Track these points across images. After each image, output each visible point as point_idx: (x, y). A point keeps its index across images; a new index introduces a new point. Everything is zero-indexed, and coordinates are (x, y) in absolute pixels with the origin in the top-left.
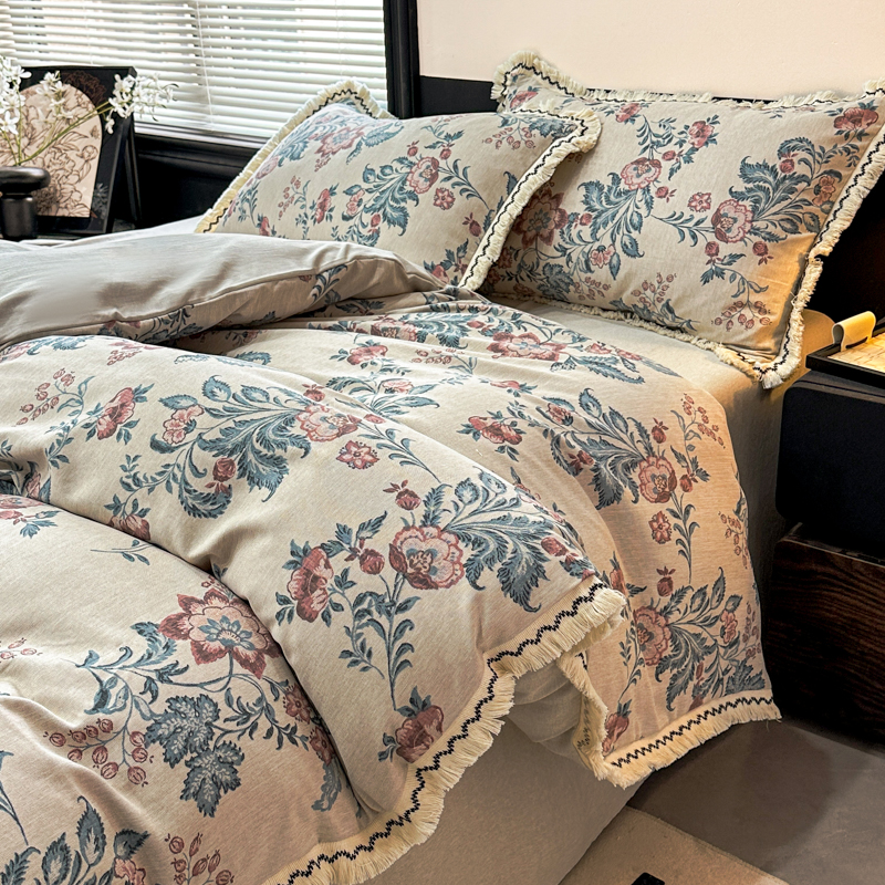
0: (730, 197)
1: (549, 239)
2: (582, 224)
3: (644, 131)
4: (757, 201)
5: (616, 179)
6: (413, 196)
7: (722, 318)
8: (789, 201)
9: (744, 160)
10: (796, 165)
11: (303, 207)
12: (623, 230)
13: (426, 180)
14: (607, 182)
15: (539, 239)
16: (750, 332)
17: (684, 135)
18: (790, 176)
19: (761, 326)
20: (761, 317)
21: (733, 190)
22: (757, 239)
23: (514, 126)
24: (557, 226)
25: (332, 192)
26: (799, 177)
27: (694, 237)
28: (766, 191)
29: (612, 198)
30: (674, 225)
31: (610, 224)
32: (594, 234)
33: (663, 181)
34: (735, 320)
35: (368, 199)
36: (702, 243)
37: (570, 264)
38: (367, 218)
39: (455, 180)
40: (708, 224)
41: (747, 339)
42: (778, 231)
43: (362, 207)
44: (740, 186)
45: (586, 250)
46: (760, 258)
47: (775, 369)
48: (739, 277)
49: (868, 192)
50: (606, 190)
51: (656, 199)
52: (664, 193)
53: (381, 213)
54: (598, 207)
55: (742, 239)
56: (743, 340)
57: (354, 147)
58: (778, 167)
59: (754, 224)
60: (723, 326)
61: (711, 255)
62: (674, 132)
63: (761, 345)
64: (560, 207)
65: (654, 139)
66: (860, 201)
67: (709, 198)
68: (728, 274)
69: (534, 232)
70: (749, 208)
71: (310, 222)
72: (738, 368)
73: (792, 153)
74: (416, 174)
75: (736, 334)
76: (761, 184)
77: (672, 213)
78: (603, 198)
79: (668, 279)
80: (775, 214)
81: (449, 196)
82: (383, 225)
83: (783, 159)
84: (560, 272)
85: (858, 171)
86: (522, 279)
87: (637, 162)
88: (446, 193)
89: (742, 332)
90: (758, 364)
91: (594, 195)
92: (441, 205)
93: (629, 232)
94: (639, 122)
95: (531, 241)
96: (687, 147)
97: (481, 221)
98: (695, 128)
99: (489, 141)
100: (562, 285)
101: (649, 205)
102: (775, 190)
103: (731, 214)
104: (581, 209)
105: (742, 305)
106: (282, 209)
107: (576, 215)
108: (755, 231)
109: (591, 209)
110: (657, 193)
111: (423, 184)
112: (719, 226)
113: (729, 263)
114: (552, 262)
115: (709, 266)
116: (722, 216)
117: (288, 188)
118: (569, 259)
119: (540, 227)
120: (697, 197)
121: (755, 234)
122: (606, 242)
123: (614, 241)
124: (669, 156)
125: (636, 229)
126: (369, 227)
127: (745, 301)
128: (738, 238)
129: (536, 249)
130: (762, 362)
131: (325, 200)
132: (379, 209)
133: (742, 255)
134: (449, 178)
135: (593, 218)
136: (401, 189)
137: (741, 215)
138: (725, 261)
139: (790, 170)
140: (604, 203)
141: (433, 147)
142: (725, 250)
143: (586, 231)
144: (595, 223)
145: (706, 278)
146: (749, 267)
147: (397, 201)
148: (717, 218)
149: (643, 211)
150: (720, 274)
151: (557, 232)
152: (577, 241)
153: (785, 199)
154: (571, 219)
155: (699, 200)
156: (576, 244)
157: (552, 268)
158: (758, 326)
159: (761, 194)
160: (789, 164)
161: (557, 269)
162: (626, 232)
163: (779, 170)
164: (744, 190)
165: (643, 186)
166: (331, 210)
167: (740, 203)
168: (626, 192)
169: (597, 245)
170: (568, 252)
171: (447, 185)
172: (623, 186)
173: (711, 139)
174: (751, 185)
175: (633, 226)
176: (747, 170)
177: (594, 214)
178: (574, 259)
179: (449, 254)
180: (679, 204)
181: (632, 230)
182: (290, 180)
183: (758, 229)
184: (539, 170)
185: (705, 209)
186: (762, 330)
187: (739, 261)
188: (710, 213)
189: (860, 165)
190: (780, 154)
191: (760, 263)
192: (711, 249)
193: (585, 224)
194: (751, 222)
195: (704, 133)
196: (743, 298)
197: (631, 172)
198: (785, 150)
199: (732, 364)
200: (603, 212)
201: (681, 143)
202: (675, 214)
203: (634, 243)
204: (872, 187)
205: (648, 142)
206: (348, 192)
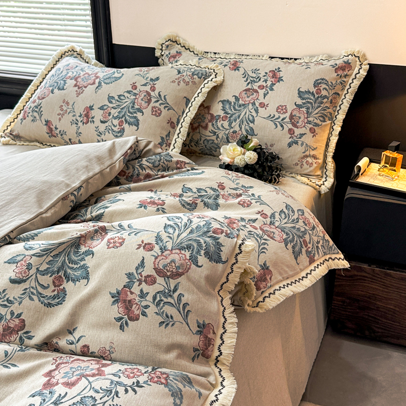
0: (295, 107)
1: (206, 127)
2: (223, 120)
3: (245, 75)
4: (308, 108)
5: (237, 99)
6: (140, 110)
7: (299, 162)
8: (321, 107)
9: (299, 89)
10: (322, 91)
11: (74, 116)
12: (245, 123)
13: (146, 102)
14: (233, 100)
15: (200, 127)
16: (312, 169)
17: (266, 77)
18: (320, 96)
19: (316, 165)
20: (315, 161)
21: (297, 104)
22: (311, 126)
23: (185, 74)
24: (210, 121)
25: (91, 108)
26: (324, 96)
27: (282, 126)
28: (311, 103)
29: (237, 107)
30: (271, 121)
31: (238, 120)
32: (230, 125)
33: (261, 99)
34: (304, 163)
35: (115, 112)
36: (286, 129)
37: (218, 139)
38: (116, 122)
39: (161, 102)
40: (287, 120)
41: (311, 172)
42: (318, 122)
43: (111, 116)
44: (300, 102)
45: (227, 132)
46: (313, 134)
47: (324, 184)
48: (305, 144)
49: (351, 101)
50: (233, 104)
51: (259, 108)
52: (262, 105)
53: (123, 119)
54: (230, 112)
55: (304, 126)
56: (309, 172)
57: (97, 84)
58: (314, 92)
59: (308, 119)
60: (299, 166)
61: (291, 134)
62: (261, 76)
63: (316, 174)
64: (211, 112)
65: (252, 79)
66: (349, 106)
67: (286, 108)
68: (300, 143)
69: (197, 124)
70: (305, 112)
71: (80, 124)
72: (310, 186)
73: (320, 86)
74: (140, 100)
75: (305, 170)
76: (309, 100)
77: (269, 115)
78: (232, 108)
79: (270, 146)
80: (316, 114)
81: (158, 110)
82: (126, 126)
83: (316, 88)
84: (212, 143)
85: (346, 92)
86: (192, 146)
87: (246, 90)
88: (157, 108)
89: (308, 169)
90: (317, 183)
91: (227, 106)
92: (155, 115)
93: (249, 124)
94: (242, 71)
95: (196, 128)
96: (269, 83)
97: (175, 121)
98: (271, 73)
99: (174, 82)
100: (213, 148)
101: (257, 111)
102: (315, 103)
103: (298, 115)
104: (222, 113)
105: (307, 156)
106: (60, 116)
107: (220, 116)
108: (309, 122)
109: (226, 113)
110: (259, 105)
111: (144, 104)
112: (293, 121)
113: (300, 138)
114: (208, 138)
115: (291, 140)
116: (294, 116)
117: (62, 106)
118: (218, 137)
119: (200, 122)
120: (280, 107)
121: (310, 124)
122: (237, 128)
123: (241, 128)
124: (261, 87)
125: (252, 123)
126: (118, 127)
127: (308, 155)
128: (302, 126)
129: (199, 132)
130: (319, 182)
131: (88, 112)
132: (122, 117)
133: (305, 134)
134: (157, 101)
135: (228, 117)
136: (133, 107)
137: (302, 115)
138: (298, 137)
139: (320, 94)
140: (233, 110)
141: (145, 85)
142: (297, 132)
143: (226, 124)
144: (230, 120)
145: (290, 145)
146: (308, 139)
147: (131, 113)
148: (292, 117)
149: (254, 114)
150: (296, 143)
151: (210, 124)
152: (221, 128)
153: (319, 107)
154: (217, 118)
155: (281, 109)
156: (221, 130)
157: (208, 141)
158: (315, 165)
159: (309, 105)
160: (319, 91)
161: (211, 142)
162: (247, 124)
163: (315, 94)
164: (301, 103)
165: (251, 102)
166: (93, 118)
167: (301, 109)
168: (243, 105)
169: (232, 130)
170: (217, 133)
171: (157, 104)
172: (241, 102)
173: (280, 79)
174: (304, 101)
175: (250, 121)
176: (301, 94)
177: (229, 116)
178: (220, 136)
179: (162, 138)
180: (271, 110)
181: (250, 123)
182: (62, 101)
183: (310, 121)
184: (200, 95)
185: (285, 113)
186: (316, 167)
187: (304, 136)
188: (288, 115)
189: (346, 89)
190: (315, 86)
191: (313, 137)
192: (291, 131)
193: (224, 121)
194: (307, 118)
195: (276, 76)
196: (307, 153)
197: (243, 94)
198: (317, 84)
199: (307, 184)
200: (233, 114)
201: (266, 81)
202: (271, 115)
203: (252, 129)
204: (352, 99)
205: (249, 81)
206: (101, 108)
